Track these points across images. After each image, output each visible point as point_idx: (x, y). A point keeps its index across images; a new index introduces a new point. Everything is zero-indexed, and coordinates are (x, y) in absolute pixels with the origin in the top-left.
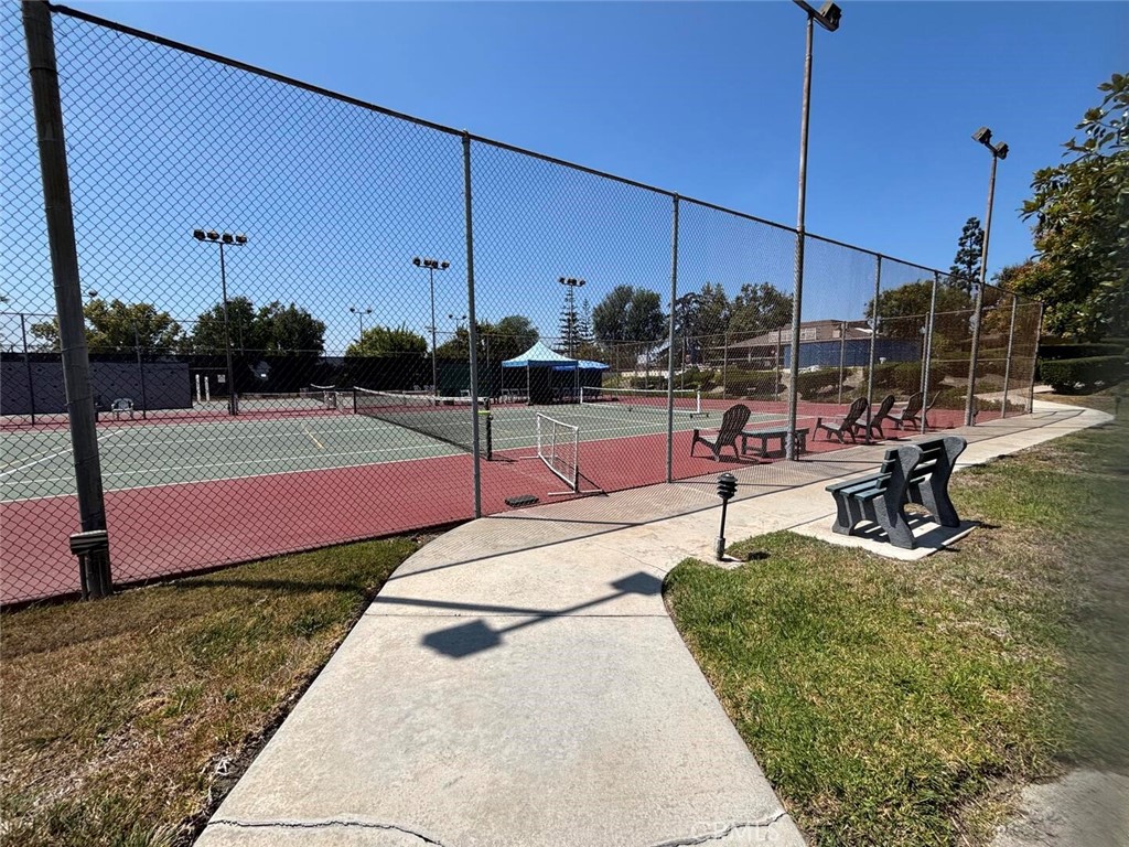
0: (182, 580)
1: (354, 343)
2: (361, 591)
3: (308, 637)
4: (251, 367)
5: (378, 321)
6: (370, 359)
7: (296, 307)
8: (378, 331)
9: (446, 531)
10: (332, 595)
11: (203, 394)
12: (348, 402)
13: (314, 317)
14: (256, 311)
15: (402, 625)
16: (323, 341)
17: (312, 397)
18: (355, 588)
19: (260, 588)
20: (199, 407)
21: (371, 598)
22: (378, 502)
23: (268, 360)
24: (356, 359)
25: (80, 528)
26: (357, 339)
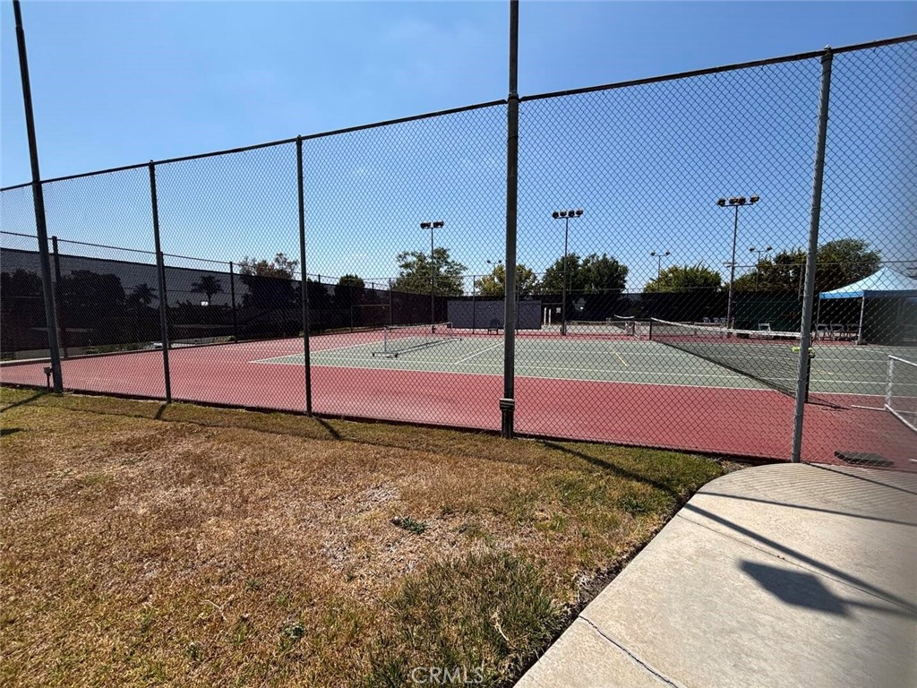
0: (549, 441)
1: (651, 282)
2: (674, 493)
3: (633, 514)
4: (574, 302)
5: (675, 262)
6: (665, 294)
7: (608, 257)
8: (674, 270)
9: (755, 465)
10: (649, 488)
11: (547, 321)
12: (645, 330)
13: (621, 264)
14: (581, 262)
15: (716, 540)
16: (625, 281)
17: (615, 325)
18: (667, 489)
19: (595, 463)
20: (545, 328)
21: (682, 503)
22: (685, 420)
23: (586, 297)
24: (652, 294)
25: (503, 395)
26: (655, 279)
